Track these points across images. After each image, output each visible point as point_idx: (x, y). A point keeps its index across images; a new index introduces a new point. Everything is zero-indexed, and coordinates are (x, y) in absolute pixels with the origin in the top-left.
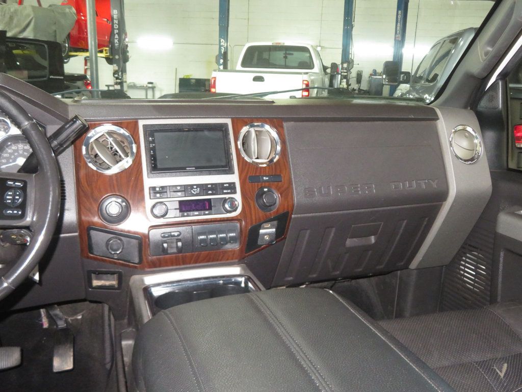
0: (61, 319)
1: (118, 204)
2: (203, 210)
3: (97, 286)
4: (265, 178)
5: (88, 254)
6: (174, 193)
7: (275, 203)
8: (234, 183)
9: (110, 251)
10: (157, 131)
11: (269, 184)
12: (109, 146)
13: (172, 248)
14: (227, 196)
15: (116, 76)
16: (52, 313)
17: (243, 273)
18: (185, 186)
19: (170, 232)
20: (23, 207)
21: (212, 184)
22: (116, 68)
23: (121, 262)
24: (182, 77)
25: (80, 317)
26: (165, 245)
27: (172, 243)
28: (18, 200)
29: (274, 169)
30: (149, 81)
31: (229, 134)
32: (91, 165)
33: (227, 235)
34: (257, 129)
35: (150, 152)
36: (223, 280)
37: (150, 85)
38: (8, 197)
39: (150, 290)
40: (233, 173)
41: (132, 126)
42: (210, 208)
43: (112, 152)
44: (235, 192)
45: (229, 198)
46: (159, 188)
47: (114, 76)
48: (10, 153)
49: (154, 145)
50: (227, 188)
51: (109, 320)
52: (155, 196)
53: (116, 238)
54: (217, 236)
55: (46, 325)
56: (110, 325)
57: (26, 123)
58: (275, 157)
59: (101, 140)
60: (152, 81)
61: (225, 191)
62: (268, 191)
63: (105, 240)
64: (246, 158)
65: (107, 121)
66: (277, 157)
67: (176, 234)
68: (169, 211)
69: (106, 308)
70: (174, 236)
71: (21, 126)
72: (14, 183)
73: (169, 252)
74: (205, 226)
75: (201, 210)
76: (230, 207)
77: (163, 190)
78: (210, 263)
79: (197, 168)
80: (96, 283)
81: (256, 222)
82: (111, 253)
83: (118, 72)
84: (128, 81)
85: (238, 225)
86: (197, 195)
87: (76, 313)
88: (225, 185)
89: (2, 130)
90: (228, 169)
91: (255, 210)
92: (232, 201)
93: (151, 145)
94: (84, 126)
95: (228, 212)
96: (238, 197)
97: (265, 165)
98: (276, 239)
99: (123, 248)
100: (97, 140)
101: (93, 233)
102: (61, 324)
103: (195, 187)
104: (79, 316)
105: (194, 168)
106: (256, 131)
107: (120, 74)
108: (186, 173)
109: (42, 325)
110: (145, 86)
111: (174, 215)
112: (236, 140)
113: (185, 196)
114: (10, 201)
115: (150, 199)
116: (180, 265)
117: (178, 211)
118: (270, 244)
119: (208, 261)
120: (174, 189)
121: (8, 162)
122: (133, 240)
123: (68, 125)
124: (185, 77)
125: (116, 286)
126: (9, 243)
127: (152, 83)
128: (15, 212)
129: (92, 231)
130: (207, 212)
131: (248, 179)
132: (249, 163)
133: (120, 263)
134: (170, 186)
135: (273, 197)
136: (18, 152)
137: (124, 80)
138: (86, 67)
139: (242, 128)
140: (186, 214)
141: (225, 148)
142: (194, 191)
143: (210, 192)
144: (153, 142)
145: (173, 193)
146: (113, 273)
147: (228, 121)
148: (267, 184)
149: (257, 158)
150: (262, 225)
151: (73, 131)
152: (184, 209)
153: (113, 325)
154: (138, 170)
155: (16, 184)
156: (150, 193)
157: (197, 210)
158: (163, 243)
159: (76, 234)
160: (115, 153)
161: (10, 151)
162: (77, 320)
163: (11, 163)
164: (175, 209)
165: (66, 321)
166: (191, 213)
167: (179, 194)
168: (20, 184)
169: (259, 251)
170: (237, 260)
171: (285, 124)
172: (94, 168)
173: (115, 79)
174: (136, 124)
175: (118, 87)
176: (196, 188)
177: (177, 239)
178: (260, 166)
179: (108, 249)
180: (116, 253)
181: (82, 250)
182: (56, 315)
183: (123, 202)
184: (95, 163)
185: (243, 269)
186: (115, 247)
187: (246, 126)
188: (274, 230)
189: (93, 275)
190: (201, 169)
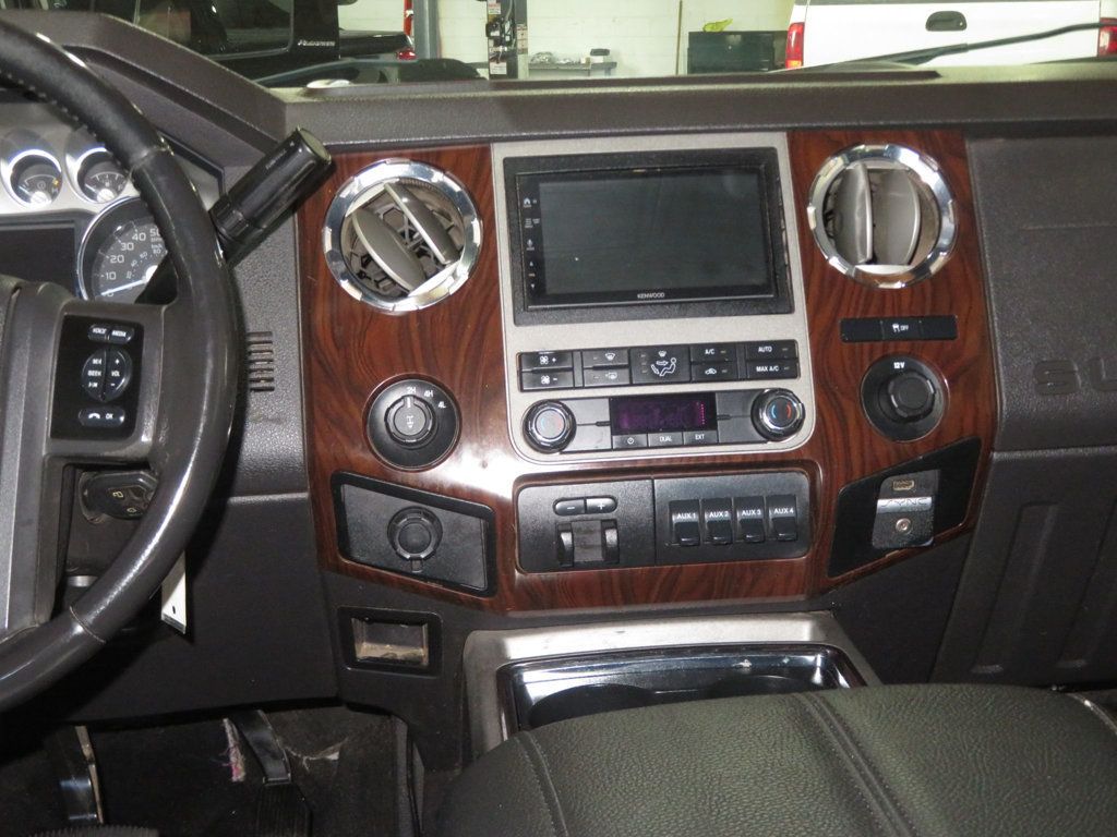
0: (275, 756)
1: (422, 405)
2: (689, 430)
3: (370, 658)
4: (895, 326)
5: (336, 559)
6: (597, 374)
7: (930, 410)
8: (791, 344)
9: (400, 550)
10: (547, 178)
11: (911, 346)
12: (406, 228)
13: (587, 547)
14: (766, 385)
15: (496, 33)
16: (250, 736)
17: (821, 639)
18: (630, 349)
19: (585, 498)
20: (129, 402)
21: (718, 346)
22: (497, 10)
23: (434, 585)
24: (699, 29)
25: (334, 757)
26: (566, 538)
27: (589, 532)
28: (117, 380)
29: (929, 296)
30: (596, 47)
31: (779, 183)
32: (345, 285)
33: (766, 514)
34: (872, 165)
35: (526, 245)
36: (750, 659)
37: (599, 59)
38: (91, 373)
39: (520, 677)
40: (790, 310)
41: (471, 164)
42: (710, 423)
43: (412, 244)
44: (794, 374)
45: (773, 391)
46: (550, 357)
47: (488, 34)
48: (127, 254)
49: (537, 221)
50: (766, 360)
51: (411, 766)
52: (537, 382)
53: (418, 510)
54: (734, 515)
55: (239, 775)
56: (411, 783)
57: (145, 153)
58: (935, 257)
59: (381, 210)
60: (603, 47)
61: (759, 369)
62: (906, 370)
63: (387, 517)
64: (835, 262)
65: (397, 151)
66: (943, 257)
67: (602, 503)
68: (578, 429)
69: (402, 730)
70: (595, 510)
71: (131, 161)
72: (109, 332)
73: (580, 557)
74: (694, 480)
75: (682, 429)
76: (774, 422)
77: (561, 363)
78: (711, 603)
79: (670, 293)
80: (367, 650)
81: (863, 472)
82: (404, 559)
83: (502, 23)
84: (532, 52)
85: (804, 480)
86: (668, 380)
87: (325, 745)
88: (760, 350)
89: (107, 184)
90: (774, 299)
91: (862, 435)
92: (784, 399)
93: (528, 221)
94: (320, 162)
95: (769, 436)
96: (803, 388)
97: (898, 285)
98: (936, 531)
99: (438, 544)
100: (365, 207)
101: (350, 492)
102: (277, 772)
103: (662, 354)
104: (333, 752)
105: (662, 295)
106: (869, 172)
107: (507, 26)
108: (633, 311)
109: (229, 771)
110: (583, 61)
111: (595, 443)
112: (802, 201)
113: (631, 385)
114: (95, 385)
115: (522, 390)
116: (614, 603)
117: (608, 429)
118: (914, 548)
119: (707, 596)
120: (596, 361)
121: (121, 280)
122: (469, 518)
123: (273, 162)
124: (708, 30)
125: (425, 662)
126: (108, 514)
127: (605, 52)
128: (109, 416)
129: (346, 486)
130: (699, 436)
131: (838, 329)
132: (845, 277)
133: (430, 589)
134: (582, 351)
135: (924, 389)
136: (150, 251)
137: (519, 46)
138: (410, 12)
139: (821, 162)
140: (631, 440)
141: (765, 231)
142: (660, 368)
143: (711, 371)
144: (535, 211)
145: (591, 371)
146: (416, 621)
147: (777, 141)
148: (904, 346)
149: (873, 261)
150: (886, 484)
151: (287, 179)
152: (625, 425)
153: (420, 785)
154: (487, 297)
155: (115, 333)
156: (520, 373)
157: (667, 429)
158: (558, 533)
159: (304, 495)
160: (421, 251)
161: (126, 246)
162: (326, 762)
163: (129, 281)
164: (599, 424)
165: (293, 764)
166: (652, 438)
167: (613, 376)
168: (123, 334)
169: (874, 570)
170: (801, 598)
171: (972, 147)
172: (357, 295)
173: (492, 43)
174: (484, 156)
175: (500, 69)
176: (667, 358)
177: (603, 521)
178: (883, 286)
179: (393, 544)
180: (420, 559)
181: (321, 548)
182: (261, 744)
183: (437, 398)
184: (359, 278)
185: (821, 626)
186: (414, 540)
187: (837, 154)
188: (928, 500)
189: (359, 626)
190: (685, 297)
